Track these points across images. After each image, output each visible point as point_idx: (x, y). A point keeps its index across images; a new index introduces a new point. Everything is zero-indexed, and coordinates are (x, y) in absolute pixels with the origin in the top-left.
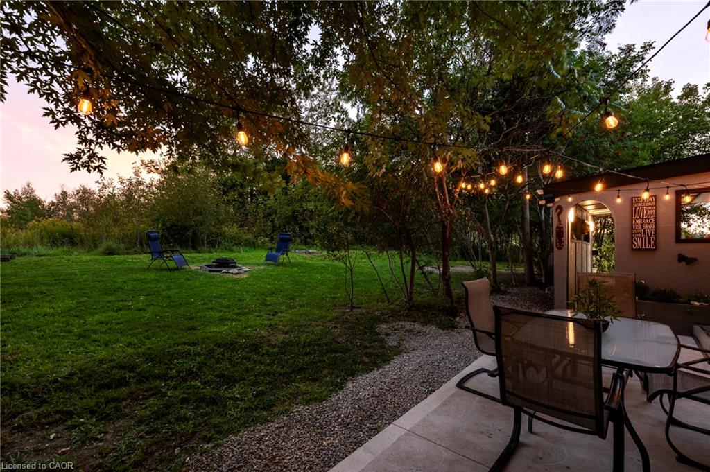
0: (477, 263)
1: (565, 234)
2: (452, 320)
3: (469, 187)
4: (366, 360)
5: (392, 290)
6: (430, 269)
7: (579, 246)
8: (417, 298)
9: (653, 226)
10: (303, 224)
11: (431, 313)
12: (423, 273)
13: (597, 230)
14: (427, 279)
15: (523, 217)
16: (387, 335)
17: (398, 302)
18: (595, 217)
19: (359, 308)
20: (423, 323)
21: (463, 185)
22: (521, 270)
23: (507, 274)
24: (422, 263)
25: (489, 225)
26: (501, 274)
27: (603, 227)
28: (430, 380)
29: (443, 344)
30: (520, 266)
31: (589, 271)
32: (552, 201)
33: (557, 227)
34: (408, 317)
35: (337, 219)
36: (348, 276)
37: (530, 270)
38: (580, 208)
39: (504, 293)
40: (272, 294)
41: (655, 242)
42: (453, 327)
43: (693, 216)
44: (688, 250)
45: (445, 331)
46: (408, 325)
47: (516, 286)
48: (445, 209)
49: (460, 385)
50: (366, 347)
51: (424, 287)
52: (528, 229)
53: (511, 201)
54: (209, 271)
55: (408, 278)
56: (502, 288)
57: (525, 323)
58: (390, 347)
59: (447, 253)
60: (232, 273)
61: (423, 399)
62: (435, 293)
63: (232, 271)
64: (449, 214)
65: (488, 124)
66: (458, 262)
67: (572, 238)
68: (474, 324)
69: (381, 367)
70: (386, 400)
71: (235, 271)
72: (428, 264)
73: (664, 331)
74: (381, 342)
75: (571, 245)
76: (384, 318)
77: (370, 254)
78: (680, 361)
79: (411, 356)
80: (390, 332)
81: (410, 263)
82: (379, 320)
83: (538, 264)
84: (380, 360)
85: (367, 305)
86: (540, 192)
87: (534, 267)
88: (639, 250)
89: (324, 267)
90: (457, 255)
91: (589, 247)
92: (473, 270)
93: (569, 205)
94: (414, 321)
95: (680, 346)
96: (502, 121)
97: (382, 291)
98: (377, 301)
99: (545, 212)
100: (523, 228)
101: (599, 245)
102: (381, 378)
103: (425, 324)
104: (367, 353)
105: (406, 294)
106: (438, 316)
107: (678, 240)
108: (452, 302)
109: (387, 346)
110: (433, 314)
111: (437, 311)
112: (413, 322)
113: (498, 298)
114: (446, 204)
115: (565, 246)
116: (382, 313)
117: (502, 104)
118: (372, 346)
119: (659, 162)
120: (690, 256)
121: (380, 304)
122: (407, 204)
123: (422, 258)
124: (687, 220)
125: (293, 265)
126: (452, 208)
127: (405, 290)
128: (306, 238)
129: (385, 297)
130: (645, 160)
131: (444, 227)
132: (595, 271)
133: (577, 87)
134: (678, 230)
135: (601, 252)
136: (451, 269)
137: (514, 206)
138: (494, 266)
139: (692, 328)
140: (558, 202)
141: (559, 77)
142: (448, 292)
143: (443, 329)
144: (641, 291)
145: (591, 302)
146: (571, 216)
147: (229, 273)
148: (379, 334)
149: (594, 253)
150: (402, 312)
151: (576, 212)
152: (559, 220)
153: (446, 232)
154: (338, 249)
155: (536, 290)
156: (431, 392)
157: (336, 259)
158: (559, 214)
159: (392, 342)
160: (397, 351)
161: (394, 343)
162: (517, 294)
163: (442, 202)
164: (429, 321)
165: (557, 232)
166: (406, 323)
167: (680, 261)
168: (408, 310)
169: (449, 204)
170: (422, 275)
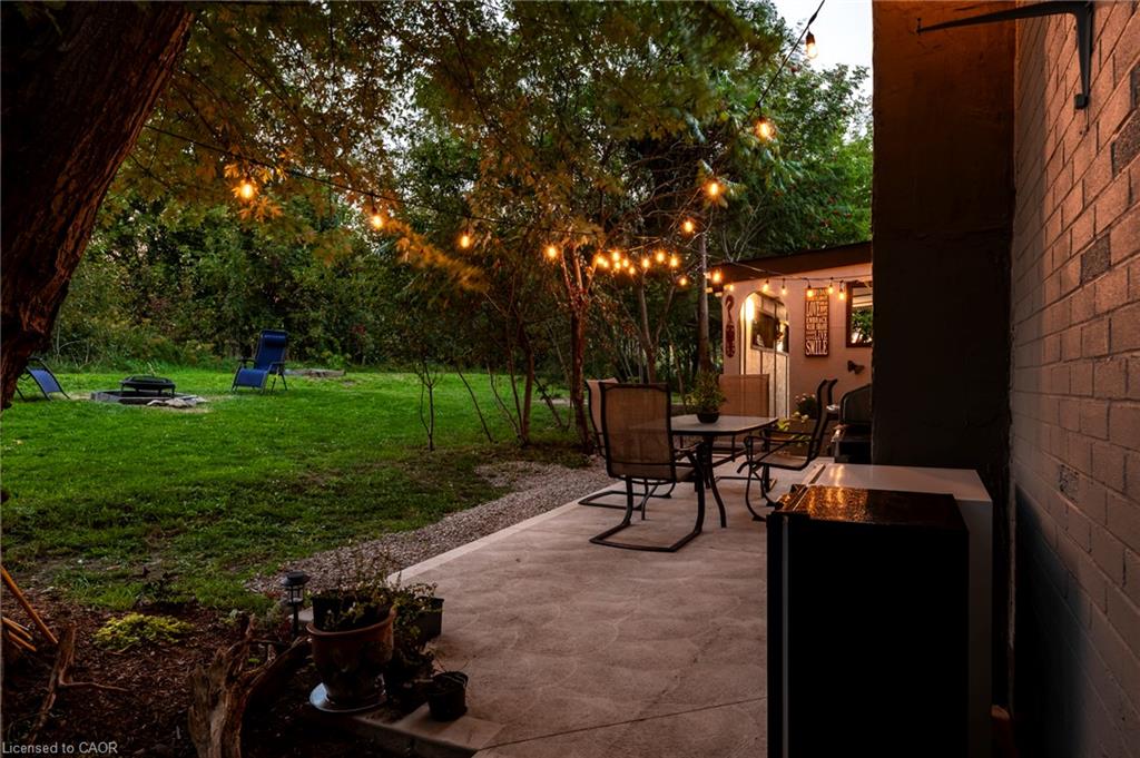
1: (740, 338)
2: (585, 458)
7: (769, 357)
8: (534, 436)
10: (292, 315)
11: (555, 451)
15: (700, 313)
16: (492, 476)
17: (506, 441)
19: (444, 448)
20: (544, 461)
21: (600, 261)
25: (646, 322)
29: (570, 481)
32: (721, 289)
33: (728, 326)
34: (521, 455)
40: (281, 434)
41: (827, 346)
42: (585, 465)
44: (857, 356)
45: (574, 470)
46: (521, 465)
48: (575, 294)
52: (706, 331)
54: (121, 401)
55: (522, 406)
58: (496, 487)
59: (579, 361)
60: (174, 406)
62: (564, 428)
63: (170, 402)
64: (580, 302)
67: (754, 342)
71: (178, 401)
74: (483, 483)
75: (752, 354)
76: (485, 459)
79: (526, 492)
80: (495, 473)
82: (479, 462)
84: (483, 499)
85: (456, 445)
88: (812, 356)
93: (741, 296)
94: (531, 461)
98: (472, 441)
102: (488, 509)
103: (546, 462)
104: (465, 493)
105: (519, 427)
106: (565, 454)
107: (849, 344)
108: (586, 433)
109: (491, 486)
110: (558, 452)
111: (564, 448)
112: (527, 461)
114: (578, 288)
115: (738, 353)
116: (482, 453)
118: (472, 487)
119: (852, 242)
120: (858, 363)
121: (477, 443)
122: (520, 283)
125: (296, 394)
126: (585, 293)
127: (515, 421)
128: (302, 346)
129: (486, 436)
131: (575, 322)
134: (849, 331)
140: (730, 291)
142: (581, 418)
143: (572, 468)
146: (749, 309)
147: (166, 405)
148: (479, 476)
150: (513, 451)
151: (759, 305)
152: (730, 316)
153: (577, 328)
158: (730, 308)
159: (499, 482)
160: (507, 490)
161: (502, 484)
163: (571, 283)
164: (552, 459)
165: (727, 333)
166: (519, 463)
167: (850, 370)
168: (522, 447)
169: (581, 287)
170: (544, 401)
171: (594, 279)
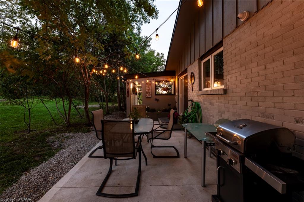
0: (101, 103)
1: (130, 92)
2: (89, 128)
3: (96, 72)
4: (37, 159)
5: (59, 118)
6: (79, 106)
7: (134, 96)
8: (72, 121)
9: (150, 90)
11: (79, 127)
12: (76, 109)
13: (139, 91)
14: (78, 112)
15: (118, 86)
16: (53, 142)
17: (61, 124)
18: (138, 87)
19: (35, 130)
20: (75, 132)
21: (94, 71)
22: (117, 105)
23: (112, 107)
24: (75, 104)
25: (105, 88)
26: (110, 107)
27: (141, 90)
28: (76, 158)
29: (84, 140)
30: (116, 104)
31: (137, 104)
32: (126, 81)
34: (66, 130)
35: (18, 80)
36: (27, 113)
37: (120, 105)
38: (134, 84)
39: (111, 114)
41: (151, 95)
42: (89, 131)
43: (159, 88)
44: (158, 97)
45: (85, 134)
46: (66, 135)
47: (115, 111)
48: (86, 80)
49: (90, 156)
50: (38, 152)
51: (77, 115)
52: (119, 90)
53: (113, 79)
55: (67, 112)
56: (110, 112)
57: (115, 125)
58: (55, 148)
59: (87, 99)
61: (71, 168)
62: (82, 117)
64: (88, 82)
65: (103, 48)
66: (94, 103)
67: (132, 93)
68: (96, 128)
69: (47, 160)
70: (50, 177)
72: (79, 104)
73: (151, 120)
74: (49, 147)
75: (132, 96)
76: (52, 134)
77: (44, 101)
78: (154, 129)
79: (67, 149)
80: (55, 140)
81: (69, 105)
82: (49, 135)
83: (122, 102)
84: (47, 157)
85: (41, 128)
86: (122, 77)
87: (121, 103)
88: (148, 97)
89: (8, 109)
90: (93, 100)
91: (137, 96)
92: (99, 106)
93: (131, 82)
95: (154, 124)
96: (109, 48)
97: (52, 119)
98: (48, 125)
99: (125, 84)
100: (118, 90)
101: (140, 96)
102: (47, 166)
103: (76, 132)
104: (39, 155)
105: (66, 120)
106: (82, 128)
107: (156, 95)
108: (89, 120)
109: (53, 148)
110: (80, 127)
111: (82, 125)
112: (69, 132)
113: (108, 116)
114: (87, 78)
115: (130, 96)
116: (51, 131)
117: (110, 42)
118: (42, 150)
119: (152, 72)
120: (158, 99)
121: (50, 126)
123: (75, 101)
124: (158, 89)
126: (89, 80)
127: (65, 118)
129: (54, 123)
130: (150, 71)
131: (86, 88)
132: (138, 104)
133: (133, 44)
134: (156, 92)
135: (140, 98)
136: (89, 106)
137: (115, 81)
138: (107, 104)
139: (158, 118)
140: (128, 81)
141: (127, 39)
142: (88, 116)
143: (85, 133)
144: (148, 109)
145: (134, 114)
146: (131, 86)
148: (48, 142)
149: (138, 98)
150: (63, 129)
151: (133, 85)
152: (128, 87)
153: (86, 90)
154: (19, 98)
155: (122, 112)
156: (75, 164)
157: (17, 104)
158: (128, 85)
159: (56, 145)
160: (59, 149)
161: (58, 145)
162: (115, 114)
163: (85, 77)
164: (78, 130)
165: (127, 91)
166: (65, 134)
167: (156, 100)
168: (67, 127)
169: (88, 78)
170: (76, 110)
171: (92, 76)
